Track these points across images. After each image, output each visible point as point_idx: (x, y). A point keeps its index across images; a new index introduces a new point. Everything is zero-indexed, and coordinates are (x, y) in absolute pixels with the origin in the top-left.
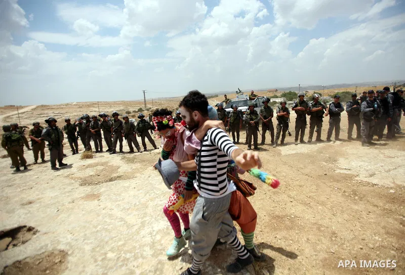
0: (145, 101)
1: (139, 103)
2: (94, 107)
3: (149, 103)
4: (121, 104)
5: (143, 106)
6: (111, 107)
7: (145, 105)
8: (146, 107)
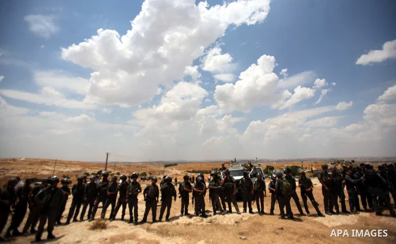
0: (106, 164)
1: (99, 165)
2: (47, 165)
3: (111, 166)
4: (78, 164)
5: (103, 169)
6: (67, 167)
7: (106, 168)
8: (106, 170)
